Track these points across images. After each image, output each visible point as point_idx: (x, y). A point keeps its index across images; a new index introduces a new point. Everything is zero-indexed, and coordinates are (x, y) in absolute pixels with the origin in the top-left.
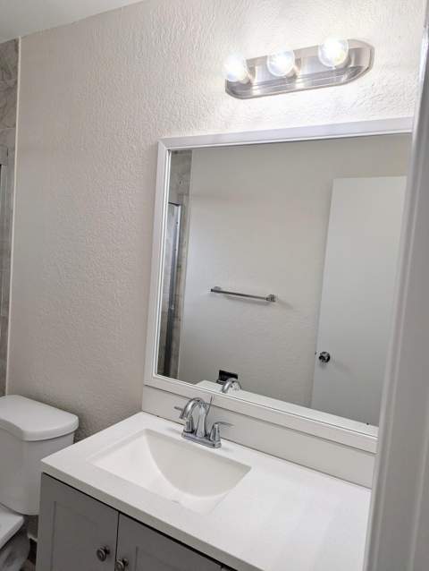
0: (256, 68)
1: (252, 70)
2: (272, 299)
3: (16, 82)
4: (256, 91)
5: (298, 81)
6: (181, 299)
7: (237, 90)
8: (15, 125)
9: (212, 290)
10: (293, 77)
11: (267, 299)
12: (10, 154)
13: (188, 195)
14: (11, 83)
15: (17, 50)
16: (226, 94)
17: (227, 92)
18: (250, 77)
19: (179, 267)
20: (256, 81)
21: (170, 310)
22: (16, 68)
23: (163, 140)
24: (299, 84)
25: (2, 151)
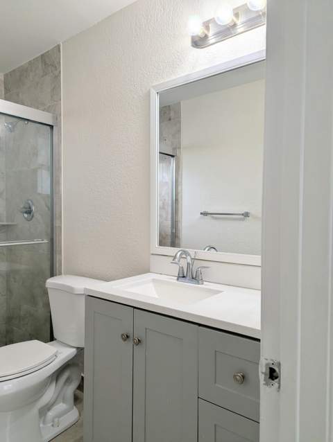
0: (210, 25)
1: (207, 28)
2: (246, 215)
3: (60, 72)
4: (211, 40)
5: (238, 27)
6: (179, 225)
7: (198, 42)
8: (60, 100)
9: (201, 213)
10: (235, 25)
11: (243, 215)
12: (58, 119)
13: (180, 148)
14: (56, 73)
15: (59, 51)
16: (192, 47)
17: (193, 46)
18: (206, 32)
19: (176, 200)
20: (210, 34)
21: (172, 233)
22: (60, 62)
23: (153, 87)
24: (240, 29)
25: (53, 117)
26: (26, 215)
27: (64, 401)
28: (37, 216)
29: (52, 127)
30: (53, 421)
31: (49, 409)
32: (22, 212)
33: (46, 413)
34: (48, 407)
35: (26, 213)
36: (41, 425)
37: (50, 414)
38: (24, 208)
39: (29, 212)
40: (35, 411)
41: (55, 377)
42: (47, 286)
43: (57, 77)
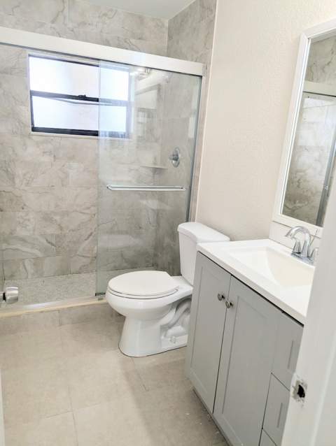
8: (212, 47)
12: (208, 68)
23: (305, 31)
25: (204, 66)
26: (174, 162)
27: (182, 325)
28: (182, 163)
29: (201, 77)
30: (171, 338)
31: (170, 328)
32: (170, 159)
33: (167, 330)
34: (169, 326)
35: (174, 159)
36: (163, 337)
37: (171, 332)
38: (173, 155)
39: (176, 159)
40: (157, 326)
41: (176, 305)
42: (178, 230)
43: (212, 22)
